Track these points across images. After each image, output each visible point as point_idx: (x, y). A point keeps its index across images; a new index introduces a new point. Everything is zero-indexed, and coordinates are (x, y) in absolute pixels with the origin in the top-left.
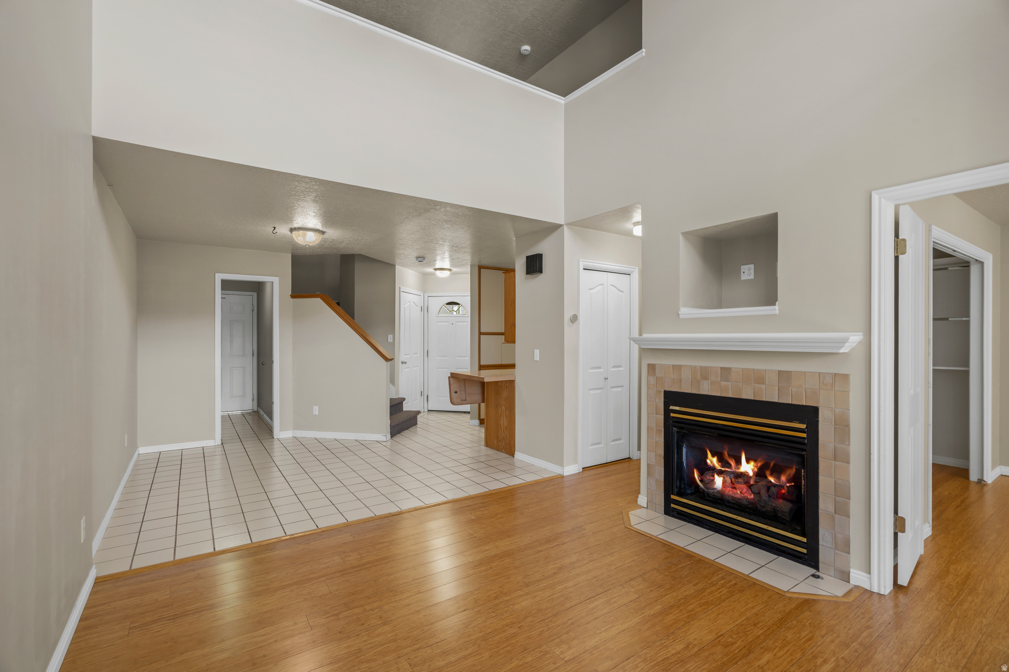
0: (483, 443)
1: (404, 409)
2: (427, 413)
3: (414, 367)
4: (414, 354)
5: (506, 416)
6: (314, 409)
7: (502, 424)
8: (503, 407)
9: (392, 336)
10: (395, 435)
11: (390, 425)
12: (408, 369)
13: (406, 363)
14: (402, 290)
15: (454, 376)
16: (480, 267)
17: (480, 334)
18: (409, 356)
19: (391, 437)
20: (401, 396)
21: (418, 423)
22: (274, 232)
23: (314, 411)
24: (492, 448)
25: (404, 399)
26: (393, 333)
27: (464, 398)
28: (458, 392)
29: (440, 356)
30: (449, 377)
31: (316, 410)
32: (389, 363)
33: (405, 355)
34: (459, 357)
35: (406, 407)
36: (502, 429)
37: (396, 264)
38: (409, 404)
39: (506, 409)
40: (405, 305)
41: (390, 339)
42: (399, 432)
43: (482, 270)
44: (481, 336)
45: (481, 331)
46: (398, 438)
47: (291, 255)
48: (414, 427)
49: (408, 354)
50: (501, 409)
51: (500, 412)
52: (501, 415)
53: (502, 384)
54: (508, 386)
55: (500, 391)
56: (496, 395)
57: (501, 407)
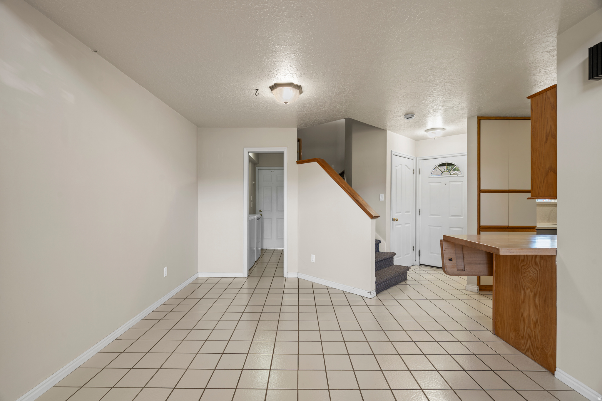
0: (490, 326)
1: (395, 263)
2: (419, 266)
3: (405, 224)
4: (406, 212)
5: (536, 306)
6: (312, 257)
7: (526, 314)
8: (528, 291)
9: (383, 195)
10: (381, 291)
11: (376, 282)
12: (400, 226)
13: (397, 220)
14: (393, 153)
15: (447, 240)
16: (480, 119)
17: (480, 191)
18: (401, 214)
19: (377, 294)
20: (393, 251)
21: (408, 278)
22: (257, 94)
23: (312, 258)
24: (506, 340)
25: (394, 254)
26: (385, 192)
27: (462, 268)
28: (454, 261)
29: (431, 215)
30: (441, 241)
31: (313, 258)
32: (374, 220)
33: (397, 213)
34: (452, 216)
35: (397, 261)
36: (527, 322)
37: (387, 129)
38: (401, 257)
39: (535, 295)
40: (397, 168)
41: (382, 198)
42: (386, 288)
43: (482, 121)
44: (482, 194)
45: (482, 188)
46: (384, 295)
47: (296, 129)
48: (403, 283)
49: (400, 212)
50: (525, 293)
51: (522, 296)
52: (523, 302)
53: (526, 257)
54: (539, 263)
55: (523, 268)
56: (514, 272)
57: (524, 289)
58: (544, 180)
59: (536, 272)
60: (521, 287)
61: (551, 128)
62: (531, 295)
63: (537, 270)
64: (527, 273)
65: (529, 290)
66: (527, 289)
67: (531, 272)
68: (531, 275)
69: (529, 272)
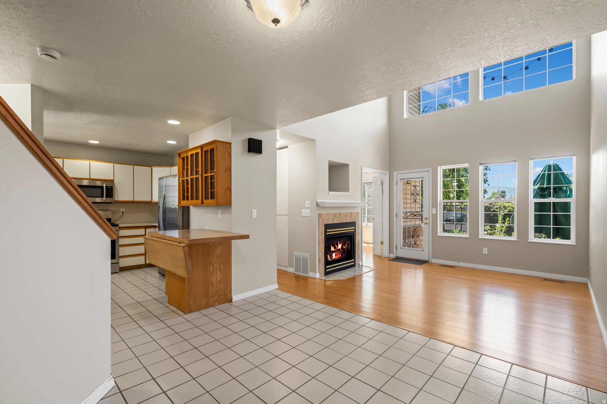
7: (214, 281)
51: (212, 270)
52: (213, 272)
53: (214, 243)
54: (222, 244)
55: (212, 250)
56: (205, 256)
57: (213, 265)
58: (224, 194)
59: (221, 249)
60: (211, 264)
61: (228, 165)
62: (218, 265)
63: (221, 248)
64: (215, 253)
65: (216, 263)
66: (215, 263)
67: (218, 251)
68: (218, 253)
69: (217, 251)
